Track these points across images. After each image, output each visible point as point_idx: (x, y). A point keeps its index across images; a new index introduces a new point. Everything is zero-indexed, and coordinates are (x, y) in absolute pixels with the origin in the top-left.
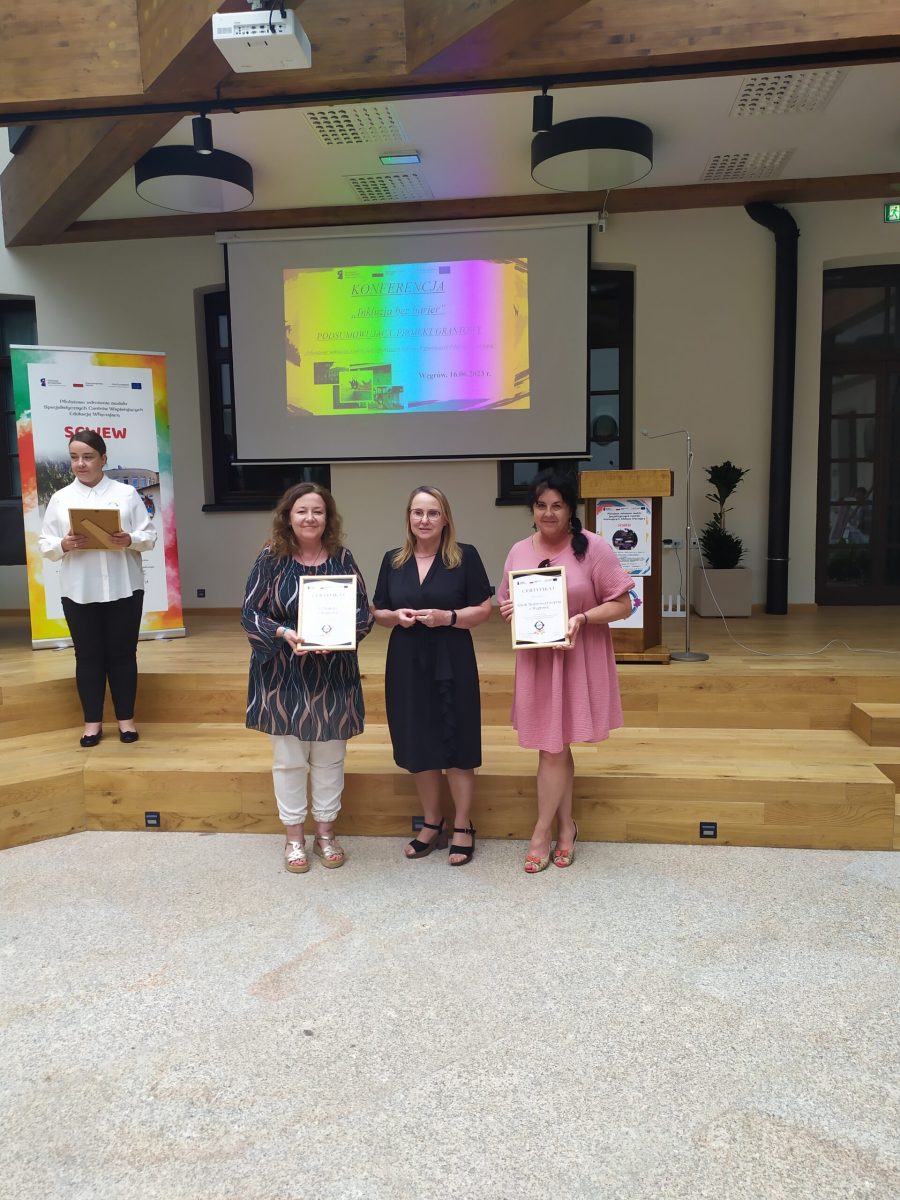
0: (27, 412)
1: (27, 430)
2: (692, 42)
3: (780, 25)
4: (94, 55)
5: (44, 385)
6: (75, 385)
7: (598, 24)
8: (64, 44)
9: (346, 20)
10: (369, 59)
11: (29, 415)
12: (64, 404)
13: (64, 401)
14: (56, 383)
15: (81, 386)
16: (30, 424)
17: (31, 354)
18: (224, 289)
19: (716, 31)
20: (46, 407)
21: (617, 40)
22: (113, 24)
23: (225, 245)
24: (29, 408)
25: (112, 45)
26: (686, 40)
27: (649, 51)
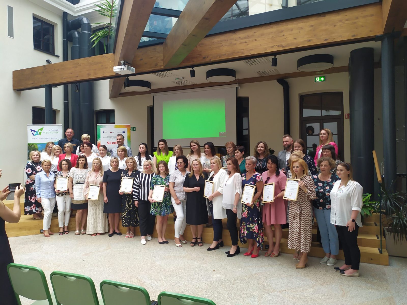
0: (100, 139)
1: (99, 143)
2: (220, 57)
3: (238, 52)
4: (107, 68)
5: (104, 133)
6: (110, 133)
7: (201, 55)
8: (102, 66)
9: (152, 58)
10: (156, 65)
11: (100, 140)
12: (108, 137)
13: (108, 136)
14: (106, 132)
15: (112, 133)
16: (100, 142)
17: (101, 126)
18: (153, 106)
19: (225, 55)
20: (104, 138)
21: (205, 58)
22: (110, 62)
23: (153, 96)
24: (100, 138)
25: (110, 65)
26: (218, 57)
27: (211, 60)
